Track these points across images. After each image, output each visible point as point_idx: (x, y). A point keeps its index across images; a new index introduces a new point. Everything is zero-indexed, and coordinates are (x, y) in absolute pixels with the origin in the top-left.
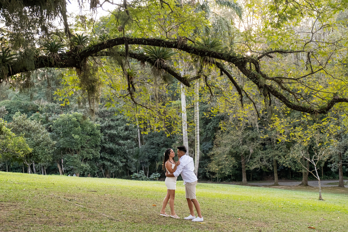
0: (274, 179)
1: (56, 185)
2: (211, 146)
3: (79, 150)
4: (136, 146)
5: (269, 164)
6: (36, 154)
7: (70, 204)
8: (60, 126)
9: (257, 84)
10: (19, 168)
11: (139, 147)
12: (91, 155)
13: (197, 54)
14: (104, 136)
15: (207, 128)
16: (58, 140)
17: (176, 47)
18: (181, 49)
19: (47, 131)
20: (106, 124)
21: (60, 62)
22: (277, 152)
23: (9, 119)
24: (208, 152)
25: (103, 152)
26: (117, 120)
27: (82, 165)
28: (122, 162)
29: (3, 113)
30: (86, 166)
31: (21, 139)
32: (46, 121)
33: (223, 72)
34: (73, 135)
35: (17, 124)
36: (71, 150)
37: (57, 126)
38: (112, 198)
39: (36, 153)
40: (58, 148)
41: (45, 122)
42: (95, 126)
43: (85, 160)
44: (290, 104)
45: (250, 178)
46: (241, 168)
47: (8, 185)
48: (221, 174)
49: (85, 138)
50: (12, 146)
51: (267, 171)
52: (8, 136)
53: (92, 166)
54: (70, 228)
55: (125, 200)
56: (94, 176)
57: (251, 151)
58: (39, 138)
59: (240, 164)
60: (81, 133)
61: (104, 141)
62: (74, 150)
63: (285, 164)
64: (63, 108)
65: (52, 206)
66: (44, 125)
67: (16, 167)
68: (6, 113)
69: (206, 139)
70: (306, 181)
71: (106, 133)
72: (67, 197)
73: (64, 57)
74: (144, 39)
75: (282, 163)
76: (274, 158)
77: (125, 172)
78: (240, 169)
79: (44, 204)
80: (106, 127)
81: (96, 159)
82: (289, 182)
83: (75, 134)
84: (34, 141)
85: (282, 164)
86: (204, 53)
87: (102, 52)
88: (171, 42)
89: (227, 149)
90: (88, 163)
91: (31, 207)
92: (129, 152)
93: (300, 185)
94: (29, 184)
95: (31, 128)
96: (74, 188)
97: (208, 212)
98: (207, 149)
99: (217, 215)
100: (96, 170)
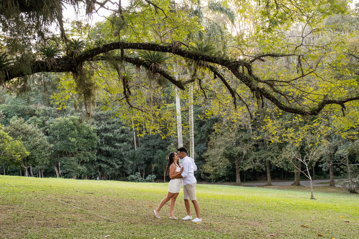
0: (267, 180)
1: (53, 188)
2: (205, 148)
3: (75, 153)
4: (132, 149)
5: (262, 164)
6: (33, 157)
7: (68, 206)
8: (57, 129)
9: (250, 87)
10: (16, 171)
11: (135, 150)
12: (87, 158)
13: (191, 58)
14: (100, 139)
15: (201, 131)
16: (55, 144)
17: (170, 51)
18: (175, 53)
19: (44, 134)
20: (103, 127)
21: (57, 67)
22: (269, 153)
24: (202, 154)
25: (100, 155)
26: (113, 123)
27: (79, 168)
28: (118, 164)
30: (83, 168)
31: (18, 143)
32: (43, 124)
33: (217, 76)
34: (70, 138)
35: (14, 128)
36: (68, 153)
37: (54, 129)
38: (109, 199)
40: (55, 151)
41: (42, 126)
42: (92, 129)
43: (82, 163)
44: (282, 106)
45: (244, 179)
47: (6, 188)
48: (215, 175)
49: (81, 141)
50: (9, 150)
51: (260, 171)
52: (5, 140)
53: (89, 168)
54: (67, 230)
55: (122, 201)
56: (90, 178)
57: (245, 152)
58: (36, 142)
59: (234, 165)
60: (78, 136)
61: (100, 144)
62: (71, 152)
63: (278, 164)
64: (59, 112)
65: (49, 209)
66: (41, 129)
67: (13, 170)
68: (3, 117)
69: (200, 141)
70: (298, 181)
71: (103, 136)
72: (65, 199)
73: (60, 62)
74: (139, 44)
75: (275, 163)
76: (267, 159)
77: (121, 174)
78: (234, 170)
79: (42, 207)
80: (102, 130)
81: (92, 162)
82: (281, 182)
83: (72, 137)
84: (31, 145)
86: (198, 57)
87: (98, 57)
88: (166, 46)
89: (221, 150)
90: (85, 166)
91: (29, 209)
92: (125, 154)
93: (292, 184)
94: (27, 187)
95: (28, 132)
96: (72, 191)
97: (203, 212)
98: (202, 151)
99: (213, 215)
100: (92, 173)
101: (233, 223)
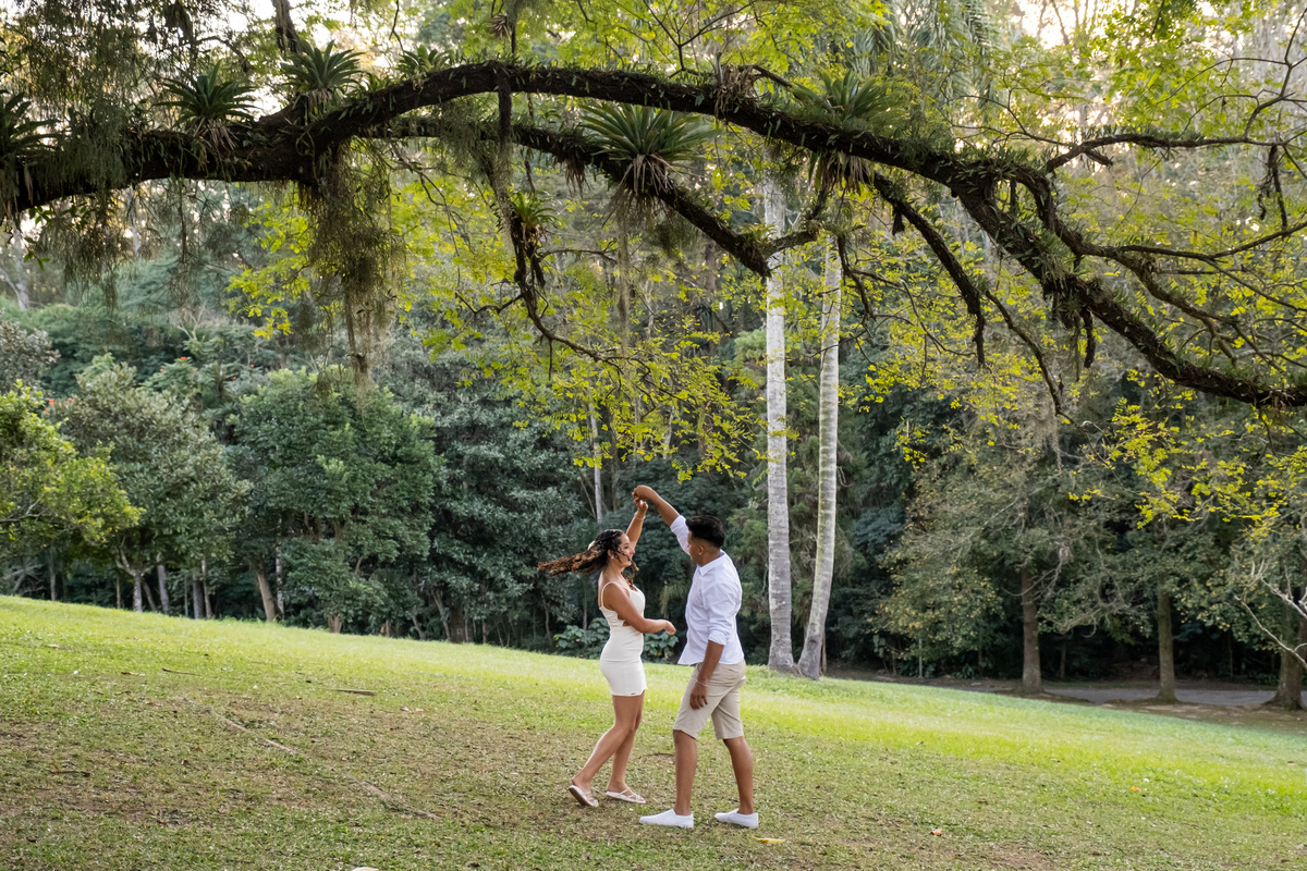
0: (1157, 677)
1: (216, 661)
2: (895, 527)
3: (343, 522)
4: (579, 514)
5: (1140, 610)
6: (166, 531)
7: (246, 739)
8: (270, 418)
9: (1037, 273)
10: (102, 585)
11: (593, 519)
12: (391, 545)
13: (795, 140)
14: (448, 466)
15: (883, 451)
16: (260, 479)
17: (707, 108)
18: (729, 116)
19: (213, 437)
20: (460, 418)
21: (232, 158)
22: (1171, 563)
23: (63, 384)
24: (882, 552)
25: (443, 535)
26: (508, 402)
27: (352, 584)
28: (520, 579)
29: (38, 357)
30: (370, 588)
31: (97, 469)
32: (215, 396)
33: (905, 221)
34: (321, 458)
35: (94, 404)
36: (312, 521)
37: (257, 418)
38: (426, 722)
39: (167, 526)
40: (256, 509)
41: (212, 402)
42: (414, 423)
43: (369, 565)
44: (1171, 361)
45: (1058, 668)
46: (1021, 624)
47: (19, 653)
48: (932, 644)
49: (369, 471)
50: (58, 495)
51: (1128, 639)
52: (44, 453)
53: (397, 590)
54: (208, 834)
55: (480, 733)
57: (1065, 554)
58: (182, 467)
59: (1014, 608)
60: (356, 451)
61: (446, 488)
62: (325, 518)
63: (1206, 614)
64: (288, 347)
65: (170, 744)
66: (209, 413)
67: (88, 582)
68: (51, 359)
69: (877, 494)
70: (1295, 691)
71: (460, 457)
72: (242, 712)
73: (249, 138)
74: (578, 73)
75: (1194, 608)
76: (1160, 588)
77: (534, 620)
78: (1014, 628)
79: (140, 736)
80: (456, 431)
81: (411, 562)
82: (1225, 689)
83: (330, 455)
84: (160, 479)
85: (1193, 613)
86: (823, 136)
87: (406, 122)
88: (690, 87)
89: (962, 540)
90: (381, 579)
91: (82, 743)
92: (550, 538)
93: (1268, 703)
94: (108, 654)
95: (149, 423)
96: (288, 677)
97: (813, 800)
98: (881, 539)
99: (849, 811)
100: (409, 609)
101: (925, 852)
